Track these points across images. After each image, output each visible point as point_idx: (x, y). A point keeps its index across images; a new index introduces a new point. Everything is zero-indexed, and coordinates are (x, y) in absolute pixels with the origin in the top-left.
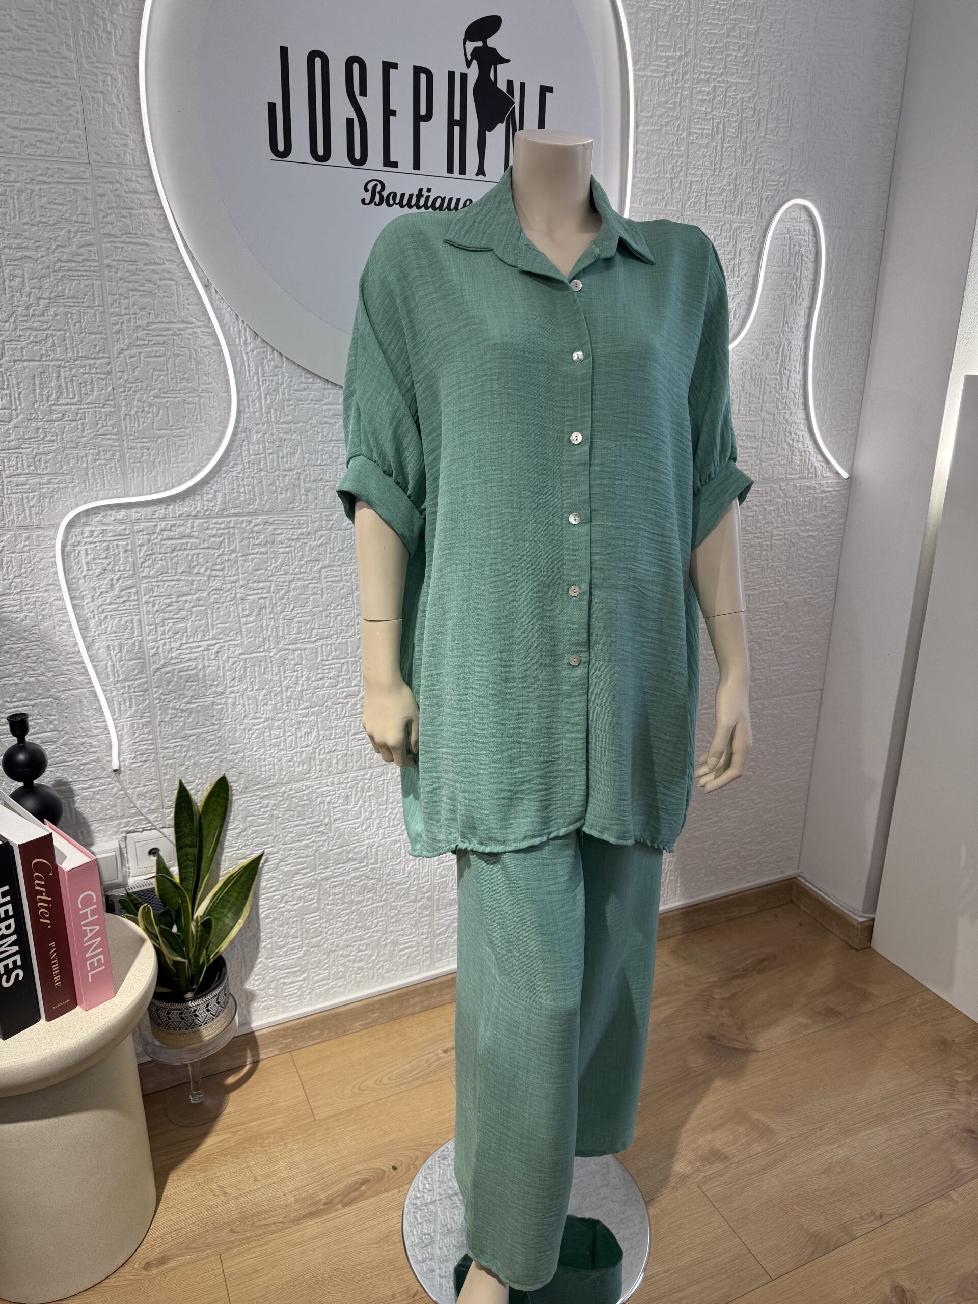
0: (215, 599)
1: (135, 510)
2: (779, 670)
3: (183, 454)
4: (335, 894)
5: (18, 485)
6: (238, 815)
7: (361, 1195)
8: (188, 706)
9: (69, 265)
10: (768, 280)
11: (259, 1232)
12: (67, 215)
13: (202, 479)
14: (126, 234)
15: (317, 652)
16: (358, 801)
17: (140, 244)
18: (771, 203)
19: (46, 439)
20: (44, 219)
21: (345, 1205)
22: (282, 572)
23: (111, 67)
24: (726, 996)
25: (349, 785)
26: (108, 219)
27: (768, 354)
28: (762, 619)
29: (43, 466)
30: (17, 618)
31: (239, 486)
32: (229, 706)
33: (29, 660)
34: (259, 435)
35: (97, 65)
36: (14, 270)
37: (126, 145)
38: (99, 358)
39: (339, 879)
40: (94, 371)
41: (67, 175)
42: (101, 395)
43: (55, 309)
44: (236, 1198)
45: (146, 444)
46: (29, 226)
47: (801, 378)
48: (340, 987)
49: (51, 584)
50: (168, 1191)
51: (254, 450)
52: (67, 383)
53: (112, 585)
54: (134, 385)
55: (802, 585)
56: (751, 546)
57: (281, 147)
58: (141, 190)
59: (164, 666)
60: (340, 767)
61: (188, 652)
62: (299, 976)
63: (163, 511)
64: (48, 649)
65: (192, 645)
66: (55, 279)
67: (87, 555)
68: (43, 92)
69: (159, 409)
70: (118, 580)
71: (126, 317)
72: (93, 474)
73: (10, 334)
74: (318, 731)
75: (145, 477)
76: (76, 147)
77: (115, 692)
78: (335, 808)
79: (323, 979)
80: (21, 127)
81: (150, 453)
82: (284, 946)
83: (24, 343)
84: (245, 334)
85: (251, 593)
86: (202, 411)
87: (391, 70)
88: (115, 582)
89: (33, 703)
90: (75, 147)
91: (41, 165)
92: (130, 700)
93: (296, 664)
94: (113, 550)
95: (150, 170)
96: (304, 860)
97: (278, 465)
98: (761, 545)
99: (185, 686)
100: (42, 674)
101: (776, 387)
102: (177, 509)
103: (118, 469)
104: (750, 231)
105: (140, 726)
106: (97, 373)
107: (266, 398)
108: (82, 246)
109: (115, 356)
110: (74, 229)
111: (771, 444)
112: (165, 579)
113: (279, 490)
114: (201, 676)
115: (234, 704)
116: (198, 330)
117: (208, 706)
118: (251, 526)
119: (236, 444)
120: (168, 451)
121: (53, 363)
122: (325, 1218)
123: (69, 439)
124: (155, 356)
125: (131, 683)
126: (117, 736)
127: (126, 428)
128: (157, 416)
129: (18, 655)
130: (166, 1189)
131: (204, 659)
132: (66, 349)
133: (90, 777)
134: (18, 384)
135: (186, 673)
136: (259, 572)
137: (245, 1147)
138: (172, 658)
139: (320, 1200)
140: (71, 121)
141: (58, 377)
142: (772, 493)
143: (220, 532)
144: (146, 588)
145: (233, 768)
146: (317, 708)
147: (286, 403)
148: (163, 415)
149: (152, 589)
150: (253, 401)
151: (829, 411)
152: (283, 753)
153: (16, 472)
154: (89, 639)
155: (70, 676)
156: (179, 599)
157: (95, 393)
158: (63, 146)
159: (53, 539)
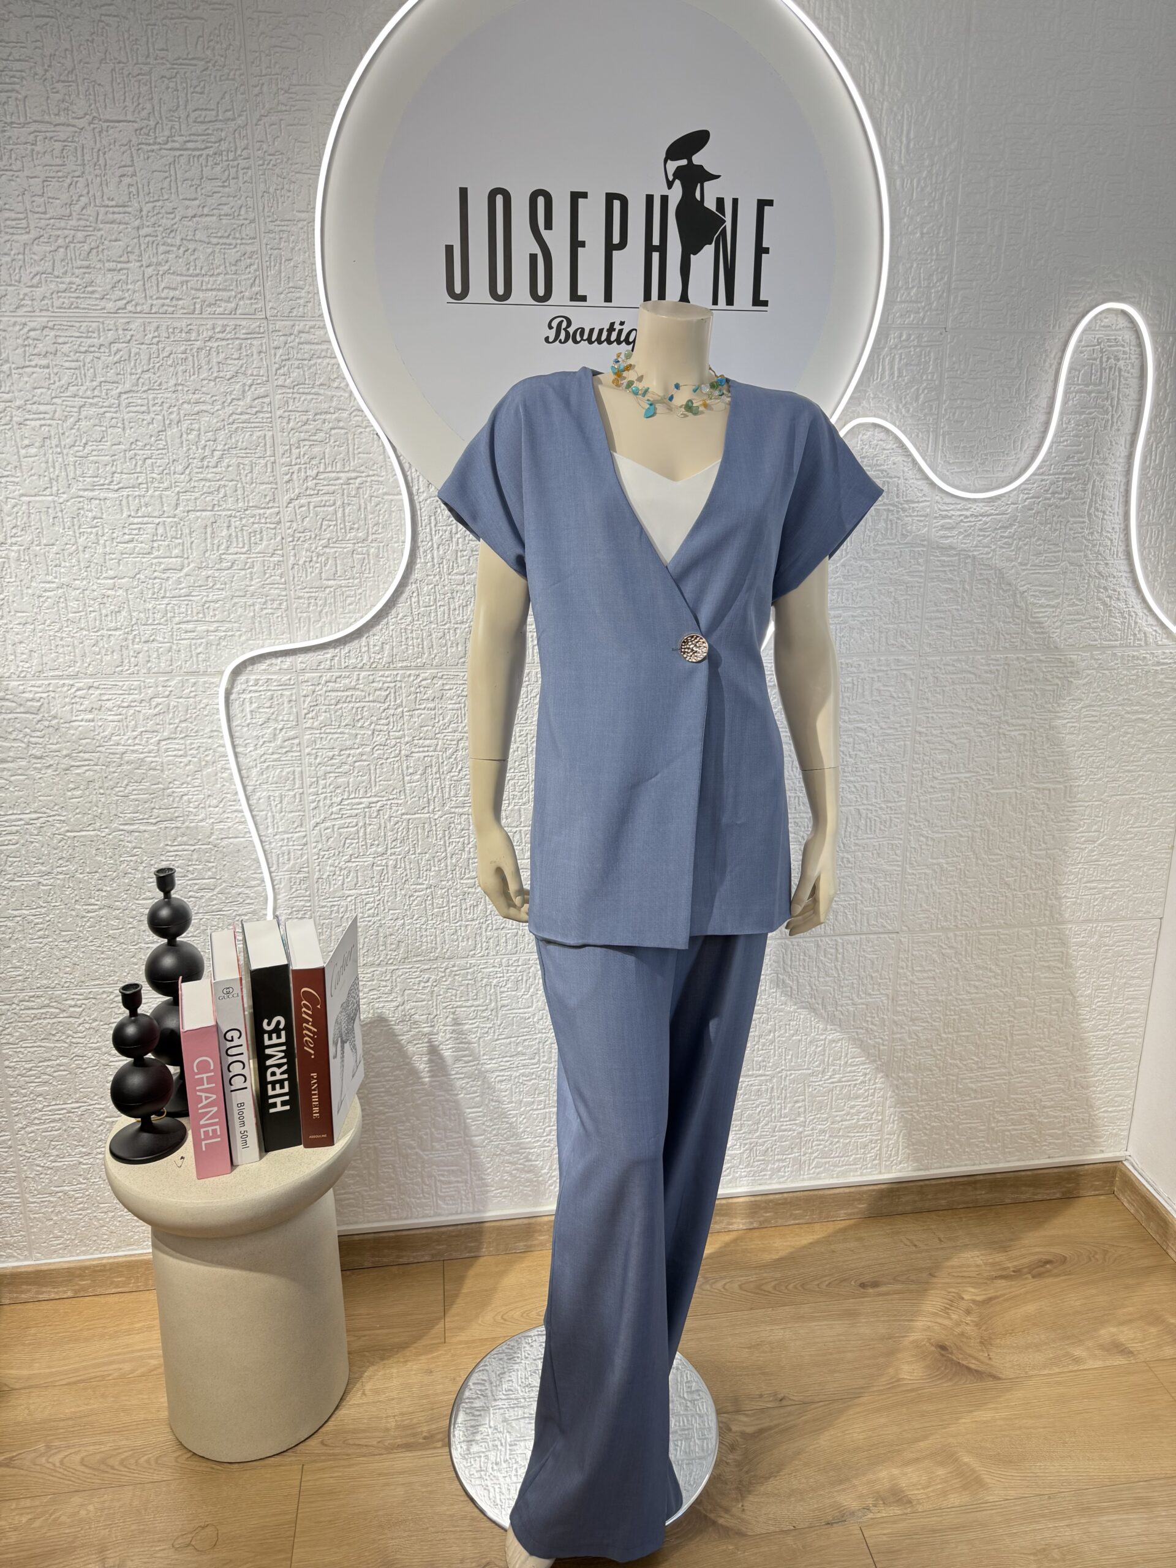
0: (379, 754)
1: (300, 659)
3: (349, 605)
4: (502, 1091)
5: (186, 632)
6: (396, 986)
8: (348, 864)
9: (243, 417)
10: (1069, 401)
11: (349, 1451)
12: (243, 369)
13: (369, 621)
14: (299, 384)
17: (313, 394)
18: (1072, 310)
19: (216, 587)
20: (221, 374)
22: (450, 730)
25: (520, 968)
26: (281, 371)
27: (1070, 491)
29: (211, 614)
30: (181, 762)
31: (405, 639)
32: (389, 868)
33: (191, 805)
34: (430, 587)
35: (278, 223)
36: (191, 424)
37: (300, 297)
38: (269, 508)
39: (506, 1074)
40: (263, 521)
41: (244, 331)
43: (227, 460)
45: (313, 594)
46: (205, 382)
47: (1121, 521)
48: (505, 1197)
49: (216, 731)
51: (422, 601)
52: (237, 532)
53: (275, 735)
54: (303, 535)
57: (458, 289)
58: (315, 341)
59: (323, 821)
61: (349, 808)
63: (328, 662)
64: (209, 796)
65: (354, 801)
66: (229, 431)
67: (251, 703)
68: (224, 254)
69: (327, 560)
70: (281, 730)
71: (297, 466)
72: (260, 622)
73: (185, 486)
75: (312, 628)
77: (273, 845)
78: (502, 992)
80: (204, 288)
81: (316, 604)
83: (197, 495)
85: (417, 750)
86: (370, 561)
87: (580, 200)
90: (252, 303)
91: (220, 322)
92: (289, 854)
94: (277, 700)
95: (323, 320)
96: (466, 1046)
97: (449, 618)
99: (345, 843)
100: (201, 821)
101: (1083, 532)
102: (343, 660)
103: (285, 619)
104: (1043, 342)
105: (298, 881)
106: (266, 523)
107: (436, 547)
108: (256, 399)
109: (285, 505)
110: (250, 381)
111: (1077, 602)
112: (328, 731)
113: (449, 644)
114: (361, 834)
115: (395, 867)
117: (368, 866)
118: (419, 680)
119: (405, 596)
120: (335, 602)
121: (225, 513)
123: (238, 588)
124: (324, 506)
125: (290, 835)
126: (273, 889)
127: (294, 578)
128: (323, 565)
129: (181, 798)
131: (365, 817)
132: (238, 500)
134: (191, 533)
135: (345, 830)
136: (426, 728)
138: (332, 813)
141: (229, 527)
143: (386, 685)
144: (309, 739)
145: (391, 935)
147: (457, 553)
148: (331, 566)
149: (315, 741)
150: (425, 552)
151: (1165, 562)
152: (446, 924)
153: (185, 619)
154: (249, 789)
155: (230, 824)
156: (342, 753)
157: (265, 543)
158: (241, 303)
159: (218, 686)
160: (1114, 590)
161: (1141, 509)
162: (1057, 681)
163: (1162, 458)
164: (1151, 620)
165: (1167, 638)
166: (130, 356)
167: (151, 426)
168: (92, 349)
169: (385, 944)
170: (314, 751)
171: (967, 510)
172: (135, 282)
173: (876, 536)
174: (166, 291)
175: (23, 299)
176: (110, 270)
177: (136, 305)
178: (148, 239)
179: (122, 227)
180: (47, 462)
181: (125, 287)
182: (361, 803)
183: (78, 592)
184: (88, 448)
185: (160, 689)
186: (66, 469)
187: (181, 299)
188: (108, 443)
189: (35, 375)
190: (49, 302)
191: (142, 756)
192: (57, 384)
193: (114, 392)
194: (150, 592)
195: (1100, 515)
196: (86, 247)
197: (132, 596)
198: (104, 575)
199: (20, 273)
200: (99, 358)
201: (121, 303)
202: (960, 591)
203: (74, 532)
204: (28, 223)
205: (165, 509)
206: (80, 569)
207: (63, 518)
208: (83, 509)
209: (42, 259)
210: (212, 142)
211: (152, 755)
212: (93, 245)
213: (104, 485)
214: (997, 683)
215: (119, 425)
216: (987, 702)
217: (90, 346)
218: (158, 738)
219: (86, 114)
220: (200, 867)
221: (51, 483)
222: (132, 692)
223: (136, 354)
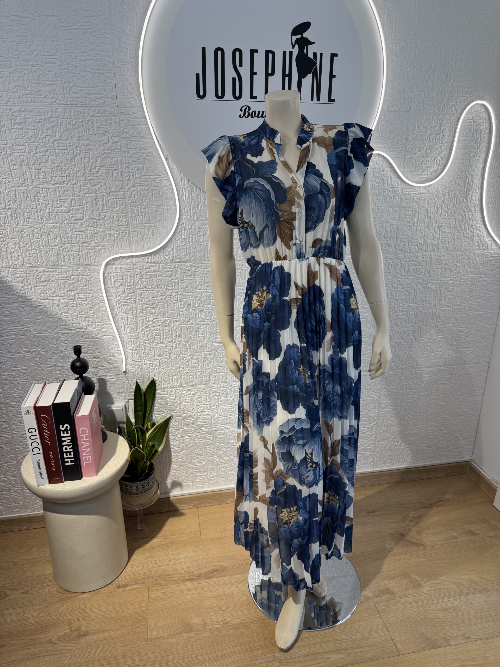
0: (169, 299)
1: (134, 259)
2: (463, 351)
3: (156, 234)
4: (220, 438)
5: (85, 247)
6: (177, 397)
7: (213, 576)
8: (156, 346)
9: (108, 151)
10: (460, 145)
11: (166, 582)
12: (108, 130)
13: (164, 246)
14: (132, 137)
15: (214, 326)
16: (232, 396)
17: (138, 141)
18: (463, 104)
19: (97, 227)
20: (98, 132)
21: (205, 579)
22: (199, 289)
23: (127, 63)
24: (416, 516)
25: (228, 388)
26: (125, 131)
27: (459, 184)
28: (453, 323)
29: (96, 239)
30: (84, 303)
31: (180, 249)
32: (174, 348)
33: (89, 322)
34: (190, 226)
35: (122, 63)
36: (86, 154)
37: (133, 98)
38: (120, 192)
40: (117, 197)
41: (108, 113)
42: (120, 208)
43: (101, 171)
44: (160, 566)
45: (139, 230)
46: (91, 136)
47: (479, 196)
48: (222, 481)
49: (99, 290)
50: (133, 558)
51: (187, 233)
52: (106, 203)
53: (124, 291)
54: (135, 203)
55: (478, 306)
56: (448, 284)
57: (201, 94)
58: (139, 117)
59: (146, 328)
60: (224, 380)
61: (156, 322)
62: (203, 473)
63: (146, 260)
64: (97, 318)
65: (158, 319)
66: (102, 158)
67: (114, 278)
68: (99, 77)
69: (145, 214)
70: (127, 289)
71: (132, 173)
72: (117, 242)
73: (83, 182)
74: (214, 362)
76: (113, 100)
77: (125, 338)
78: (221, 398)
79: (214, 477)
80: (90, 93)
81: (141, 234)
82: (197, 459)
83: (89, 186)
84: (184, 180)
85: (184, 297)
86: (164, 215)
87: (255, 54)
88: (126, 290)
89: (90, 340)
90: (111, 100)
91: (97, 109)
92: (131, 342)
93: (204, 331)
94: (125, 276)
95: (143, 108)
96: (206, 420)
97: (198, 240)
98: (454, 284)
99: (155, 337)
100: (94, 328)
101: (463, 201)
102: (153, 259)
104: (450, 119)
105: (135, 353)
106: (119, 198)
107: (193, 209)
108: (114, 143)
109: (127, 190)
110: (111, 135)
111: (460, 231)
112: (147, 289)
113: (198, 251)
114: (161, 333)
115: (176, 347)
116: (163, 179)
117: (164, 347)
118: (185, 267)
119: (179, 230)
120: (149, 233)
121: (101, 194)
122: (195, 582)
123: (107, 227)
124: (144, 191)
125: (132, 334)
126: (125, 357)
127: (131, 223)
128: (144, 217)
129: (85, 319)
130: (133, 557)
131: (163, 326)
132: (106, 188)
133: (114, 374)
134: (86, 203)
135: (155, 332)
136: (188, 288)
137: (169, 546)
138: (149, 325)
139: (195, 574)
140: (110, 89)
141: (103, 200)
142: (461, 257)
143: (171, 269)
144: (139, 293)
145: (175, 375)
146: (213, 352)
147: (202, 212)
148: (147, 217)
149: (141, 294)
150: (187, 211)
151: (496, 213)
152: (197, 371)
153: (85, 241)
154: (114, 314)
155: (106, 330)
156: (153, 299)
157: (118, 207)
158: (106, 100)
159: (100, 270)
160: (476, 226)
161: (487, 191)
162: (451, 264)
163: (497, 168)
164: (490, 238)
165: (496, 246)
166: (58, 124)
167: (68, 156)
168: (41, 121)
169: (172, 379)
170: (141, 298)
171: (415, 191)
172: (59, 90)
173: (378, 203)
174: (73, 94)
175: (10, 98)
176: (48, 85)
177: (60, 101)
178: (64, 70)
179: (53, 65)
180: (23, 172)
181: (55, 92)
182: (161, 320)
183: (38, 229)
184: (41, 166)
185: (75, 272)
186: (31, 175)
187: (80, 98)
188: (50, 163)
189: (16, 132)
190: (22, 99)
191: (68, 301)
192: (26, 137)
193: (52, 140)
194: (69, 229)
195: (471, 193)
196: (37, 74)
197: (62, 231)
198: (49, 222)
199: (8, 86)
200: (44, 125)
201: (53, 100)
202: (413, 227)
203: (36, 203)
204: (11, 63)
205: (75, 192)
206: (39, 220)
207: (30, 197)
208: (39, 193)
209: (18, 80)
210: (92, 26)
211: (72, 300)
212: (41, 73)
213: (48, 182)
214: (426, 265)
215: (54, 155)
216: (422, 274)
217: (40, 120)
218: (74, 293)
219: (36, 12)
220: (94, 348)
221: (25, 181)
222: (62, 273)
223: (61, 123)
